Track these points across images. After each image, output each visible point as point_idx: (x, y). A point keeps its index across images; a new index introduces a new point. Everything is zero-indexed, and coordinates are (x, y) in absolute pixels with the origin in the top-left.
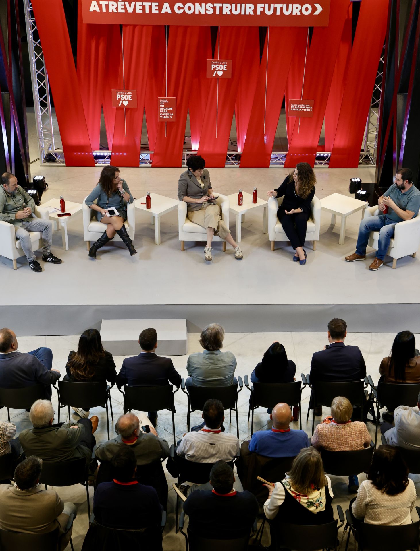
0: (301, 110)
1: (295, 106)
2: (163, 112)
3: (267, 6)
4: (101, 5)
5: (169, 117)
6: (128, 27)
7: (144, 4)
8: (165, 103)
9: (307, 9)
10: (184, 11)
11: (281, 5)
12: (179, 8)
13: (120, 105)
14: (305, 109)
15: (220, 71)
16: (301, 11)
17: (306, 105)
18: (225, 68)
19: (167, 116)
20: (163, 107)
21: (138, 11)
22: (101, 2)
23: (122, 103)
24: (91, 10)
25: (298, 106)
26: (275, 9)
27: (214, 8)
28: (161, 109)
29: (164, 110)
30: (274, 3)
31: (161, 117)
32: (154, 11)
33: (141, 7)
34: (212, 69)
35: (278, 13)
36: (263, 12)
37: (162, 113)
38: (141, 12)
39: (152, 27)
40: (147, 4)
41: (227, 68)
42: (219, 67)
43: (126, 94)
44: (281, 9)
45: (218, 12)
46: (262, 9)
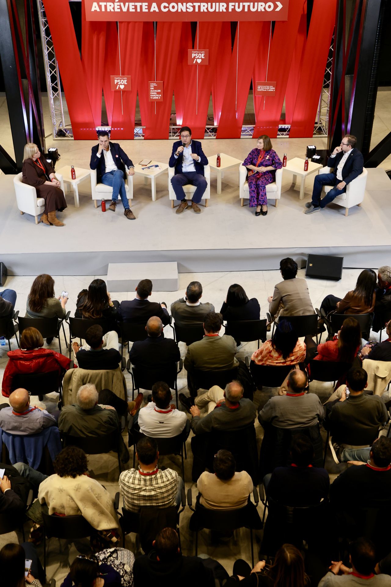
0: (266, 90)
1: (261, 87)
2: (153, 93)
3: (237, 4)
4: (101, 5)
5: (157, 98)
6: (123, 24)
7: (136, 4)
8: (154, 86)
9: (270, 7)
10: (169, 9)
11: (248, 4)
12: (165, 7)
13: (117, 88)
14: (269, 89)
15: (199, 59)
16: (265, 8)
17: (270, 86)
18: (203, 57)
19: (156, 97)
20: (153, 90)
21: (131, 10)
22: (101, 3)
23: (119, 86)
24: (93, 10)
25: (263, 87)
26: (244, 6)
27: (194, 7)
28: (151, 91)
29: (153, 92)
30: (243, 2)
31: (151, 98)
32: (145, 10)
33: (134, 7)
34: (193, 57)
35: (246, 10)
36: (234, 10)
37: (152, 94)
38: (134, 10)
39: (143, 23)
40: (138, 4)
41: (205, 56)
42: (198, 55)
43: (123, 79)
44: (249, 6)
45: (197, 10)
46: (233, 7)
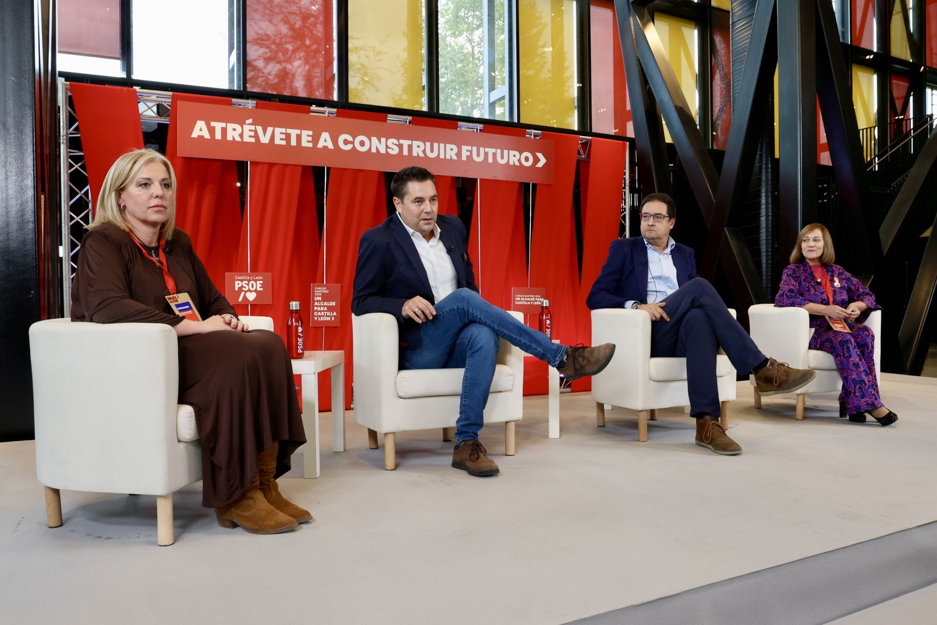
0: (529, 303)
1: (521, 298)
2: (319, 309)
3: (475, 149)
4: (214, 128)
5: (329, 319)
6: (260, 167)
7: (289, 131)
8: (322, 293)
9: (527, 159)
10: (354, 147)
11: (494, 150)
12: (346, 142)
13: (240, 300)
14: (535, 301)
16: (519, 161)
17: (536, 296)
19: (327, 316)
20: (320, 301)
21: (278, 141)
22: (213, 124)
23: (245, 296)
24: (195, 135)
25: (525, 297)
26: (486, 154)
27: (400, 146)
28: (316, 304)
29: (320, 306)
30: (485, 147)
31: (316, 318)
32: (306, 143)
33: (283, 136)
35: (490, 160)
36: (470, 157)
37: (318, 311)
38: (284, 143)
39: (301, 168)
40: (293, 132)
43: (253, 280)
44: (494, 155)
45: (406, 153)
46: (469, 154)
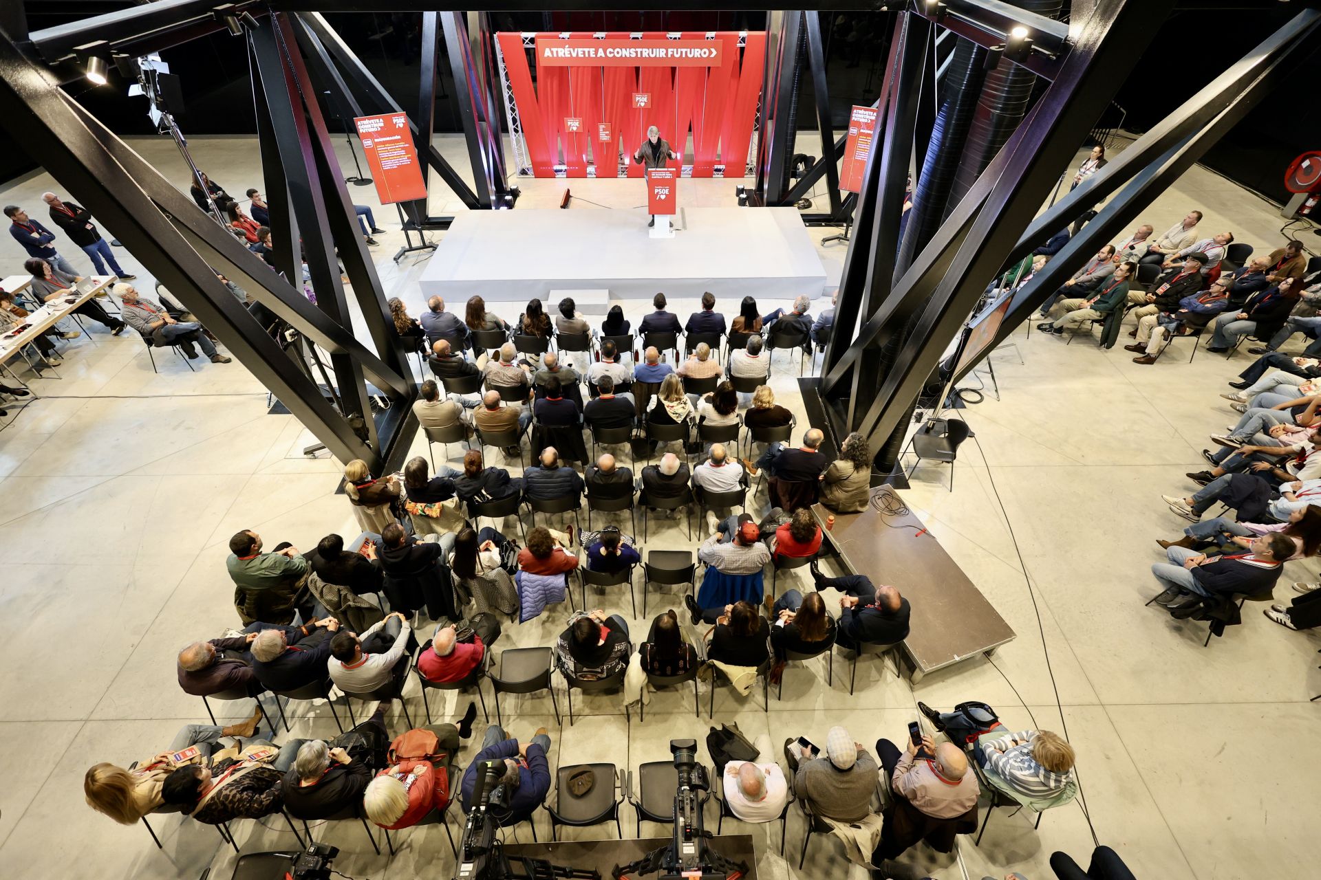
3: (675, 50)
4: (553, 51)
6: (573, 68)
8: (603, 128)
9: (705, 53)
10: (614, 54)
11: (686, 50)
12: (610, 53)
13: (571, 130)
15: (642, 102)
16: (700, 54)
18: (646, 100)
19: (605, 138)
20: (602, 131)
21: (580, 55)
22: (553, 49)
23: (572, 128)
24: (546, 55)
26: (682, 52)
27: (636, 52)
29: (602, 134)
30: (681, 48)
31: (601, 139)
32: (592, 55)
33: (582, 53)
34: (637, 101)
35: (684, 56)
36: (672, 55)
37: (602, 136)
38: (582, 56)
39: (591, 68)
40: (586, 50)
42: (641, 99)
43: (575, 121)
44: (686, 52)
45: (639, 56)
46: (672, 53)
